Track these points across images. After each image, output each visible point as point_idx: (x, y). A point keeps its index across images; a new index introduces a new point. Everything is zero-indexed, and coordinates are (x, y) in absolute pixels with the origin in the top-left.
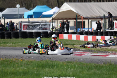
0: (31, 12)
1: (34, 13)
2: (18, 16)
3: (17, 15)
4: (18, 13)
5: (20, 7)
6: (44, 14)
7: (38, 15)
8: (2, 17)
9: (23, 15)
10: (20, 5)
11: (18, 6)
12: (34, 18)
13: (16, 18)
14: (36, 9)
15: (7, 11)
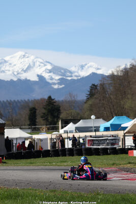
0: (108, 124)
1: (111, 125)
2: (93, 129)
3: (92, 127)
4: (93, 126)
5: (96, 118)
6: (122, 126)
7: (116, 127)
8: (75, 130)
9: (99, 127)
10: (95, 116)
11: (93, 117)
12: (112, 131)
13: (91, 131)
14: (114, 121)
15: (81, 124)
